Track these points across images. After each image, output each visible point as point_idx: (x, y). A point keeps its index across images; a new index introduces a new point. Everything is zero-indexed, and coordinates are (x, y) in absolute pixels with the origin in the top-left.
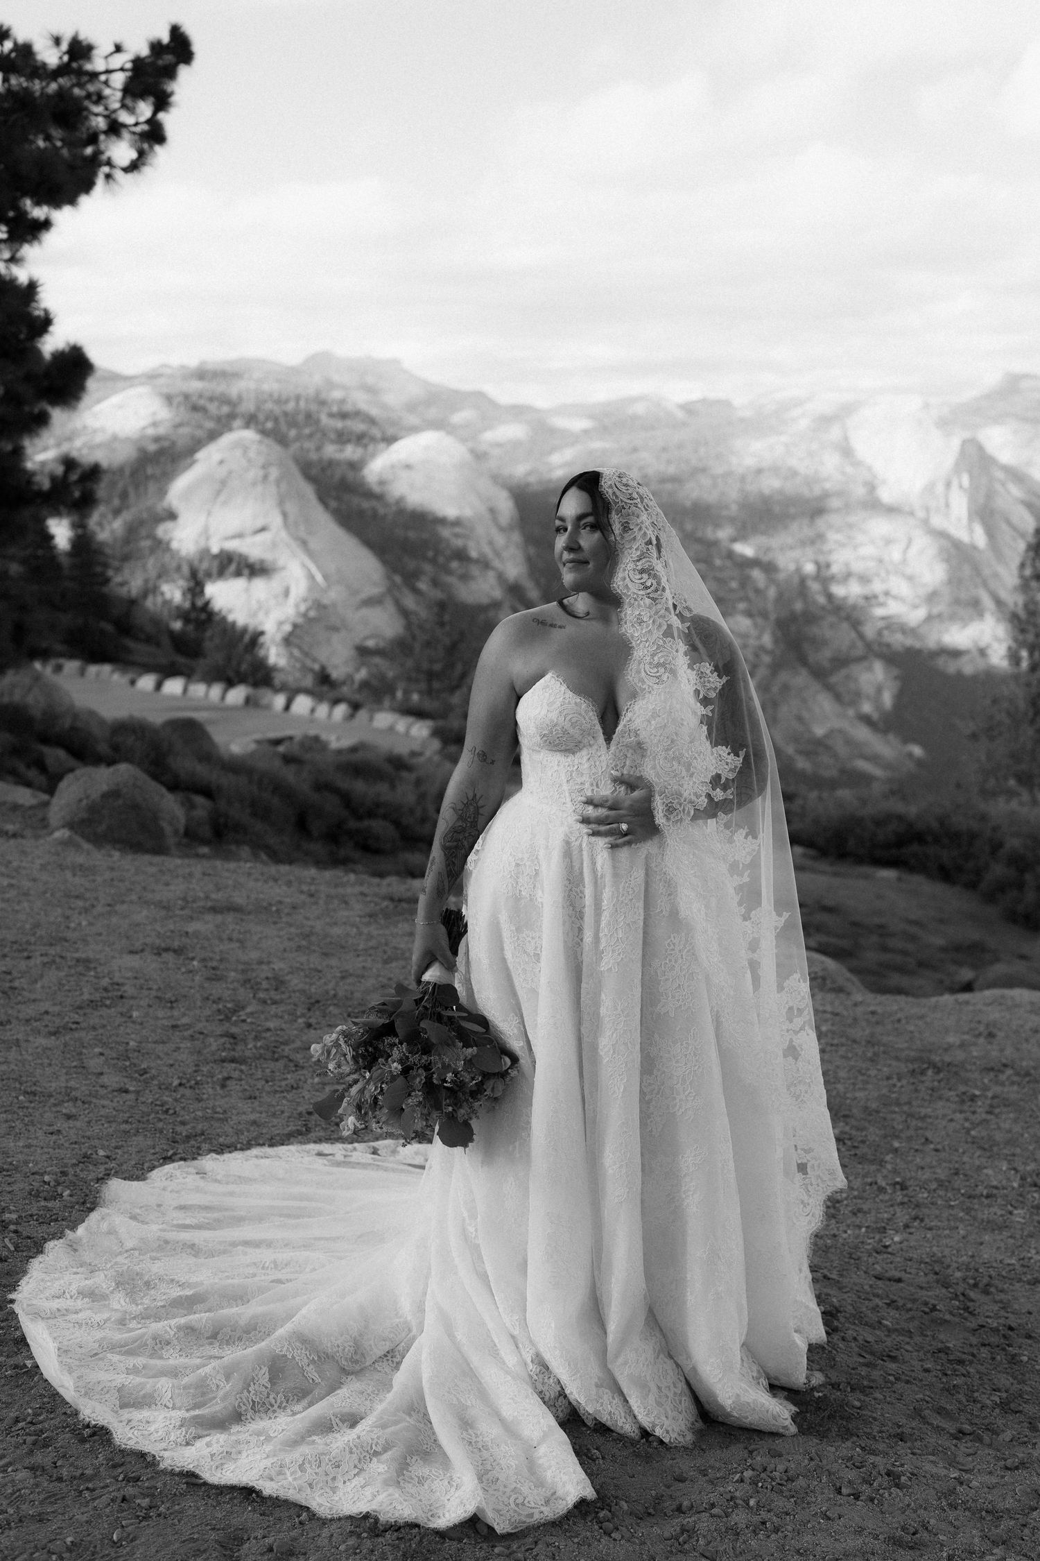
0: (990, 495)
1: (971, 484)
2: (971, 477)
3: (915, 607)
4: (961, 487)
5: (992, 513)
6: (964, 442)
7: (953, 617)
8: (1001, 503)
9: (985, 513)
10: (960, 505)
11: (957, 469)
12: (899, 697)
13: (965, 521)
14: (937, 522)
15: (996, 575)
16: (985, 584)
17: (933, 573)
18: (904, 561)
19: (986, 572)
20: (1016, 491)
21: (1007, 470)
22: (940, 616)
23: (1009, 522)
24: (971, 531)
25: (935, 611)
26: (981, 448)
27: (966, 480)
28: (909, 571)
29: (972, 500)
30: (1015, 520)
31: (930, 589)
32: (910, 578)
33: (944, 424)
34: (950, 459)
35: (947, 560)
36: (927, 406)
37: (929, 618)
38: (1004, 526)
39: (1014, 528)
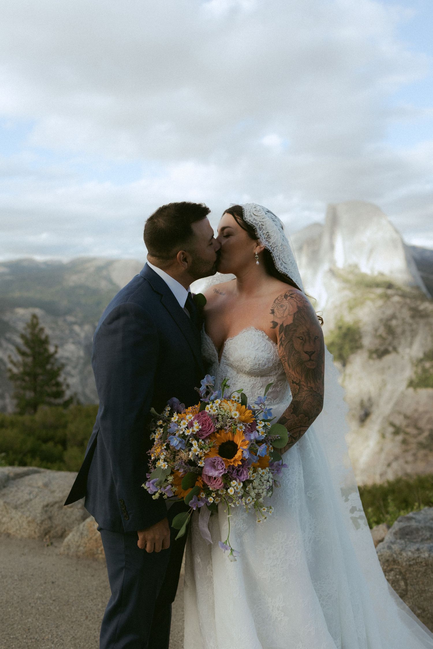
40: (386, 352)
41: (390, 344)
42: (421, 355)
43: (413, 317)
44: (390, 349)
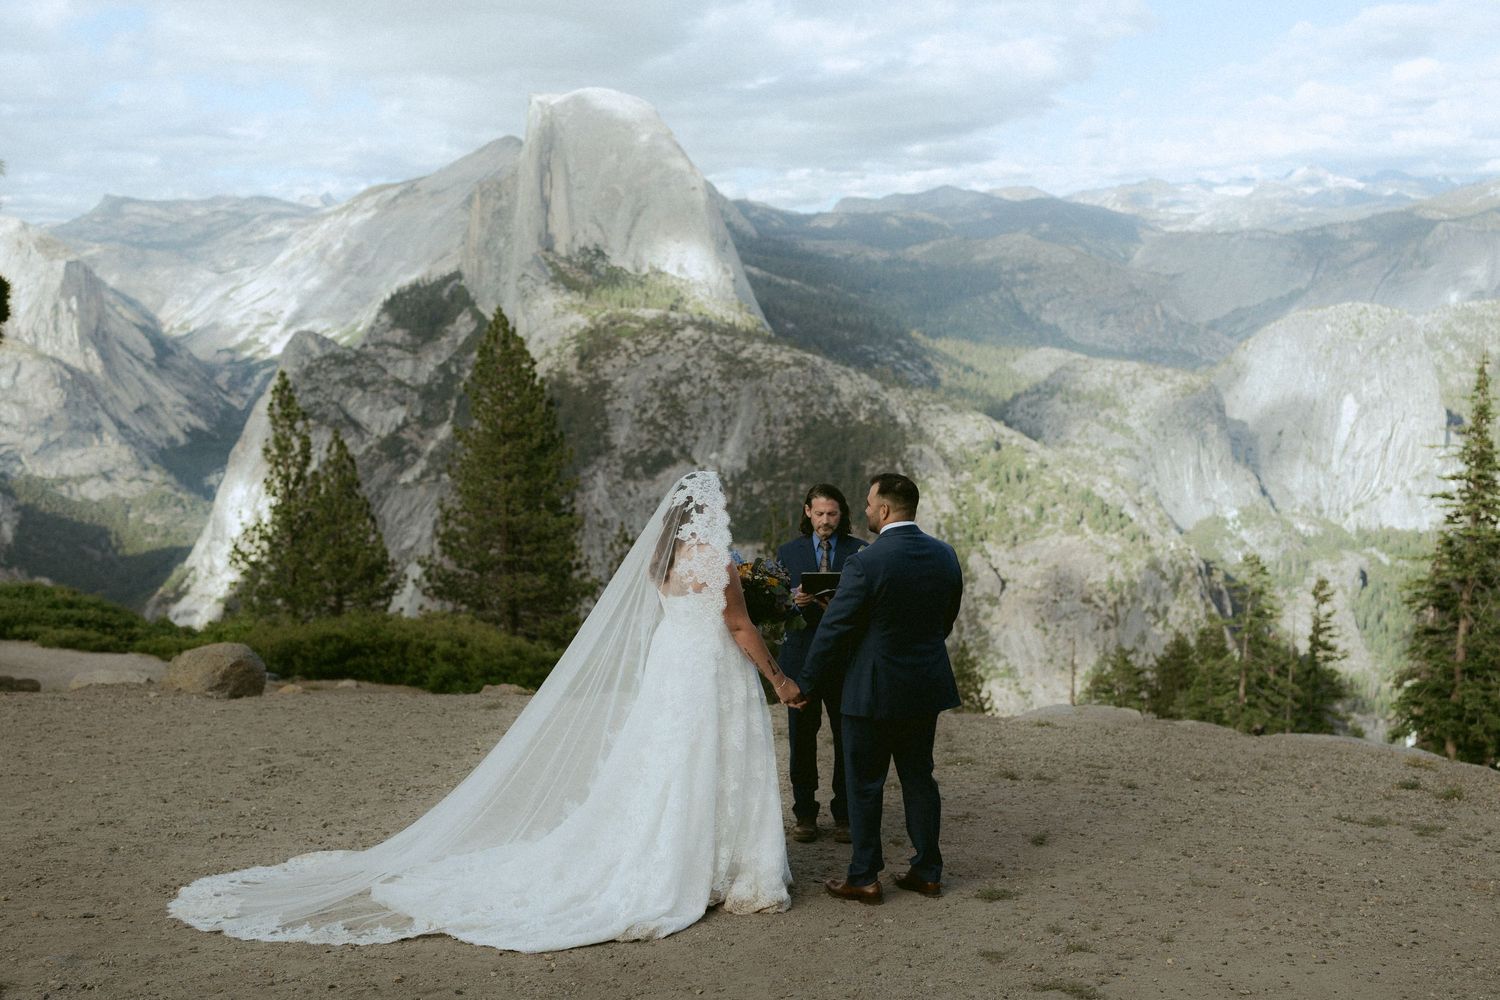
0: (101, 319)
1: (79, 305)
2: (79, 298)
3: (32, 434)
4: (69, 309)
5: (105, 336)
6: (69, 264)
7: (72, 444)
8: (114, 327)
9: (98, 336)
10: (70, 329)
11: (65, 290)
12: (20, 527)
13: (77, 345)
14: (46, 346)
15: (115, 398)
16: (104, 408)
17: (48, 399)
18: (14, 387)
19: (105, 396)
20: (127, 314)
21: (115, 291)
22: (58, 441)
23: (123, 345)
24: (86, 355)
25: (52, 437)
26: (88, 272)
27: (74, 302)
28: (20, 397)
29: (82, 325)
30: (129, 343)
31: (46, 415)
32: (23, 404)
33: (48, 244)
34: (56, 282)
35: (62, 385)
36: (25, 226)
37: (46, 446)
38: (119, 349)
39: (131, 352)
40: (665, 461)
41: (673, 442)
42: (743, 465)
43: (726, 377)
44: (675, 452)
